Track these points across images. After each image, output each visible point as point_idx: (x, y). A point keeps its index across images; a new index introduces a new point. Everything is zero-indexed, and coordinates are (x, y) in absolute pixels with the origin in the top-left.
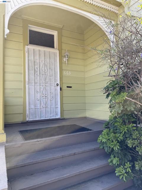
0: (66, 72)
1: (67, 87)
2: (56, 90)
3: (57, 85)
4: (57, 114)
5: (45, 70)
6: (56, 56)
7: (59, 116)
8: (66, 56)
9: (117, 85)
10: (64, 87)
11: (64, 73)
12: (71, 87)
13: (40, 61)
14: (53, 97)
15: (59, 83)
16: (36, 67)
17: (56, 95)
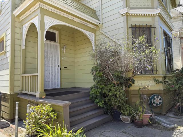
0: (63, 58)
1: (64, 67)
2: (57, 69)
3: (59, 66)
4: (58, 86)
5: (51, 56)
6: (58, 47)
7: (59, 87)
8: (64, 48)
9: (98, 69)
10: (63, 68)
11: (62, 58)
12: (66, 68)
13: (48, 51)
14: (55, 74)
15: (59, 65)
16: (45, 54)
17: (58, 72)
